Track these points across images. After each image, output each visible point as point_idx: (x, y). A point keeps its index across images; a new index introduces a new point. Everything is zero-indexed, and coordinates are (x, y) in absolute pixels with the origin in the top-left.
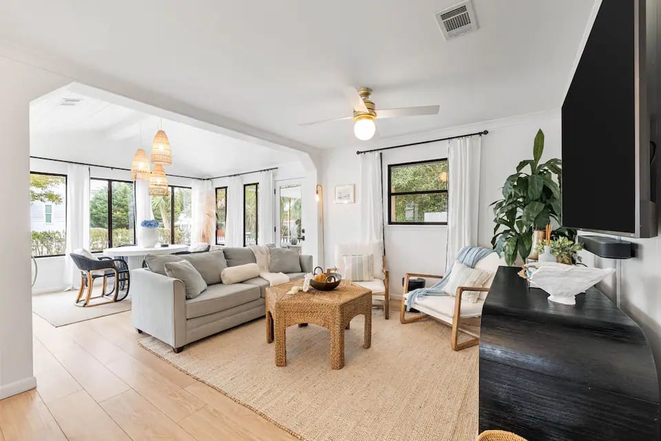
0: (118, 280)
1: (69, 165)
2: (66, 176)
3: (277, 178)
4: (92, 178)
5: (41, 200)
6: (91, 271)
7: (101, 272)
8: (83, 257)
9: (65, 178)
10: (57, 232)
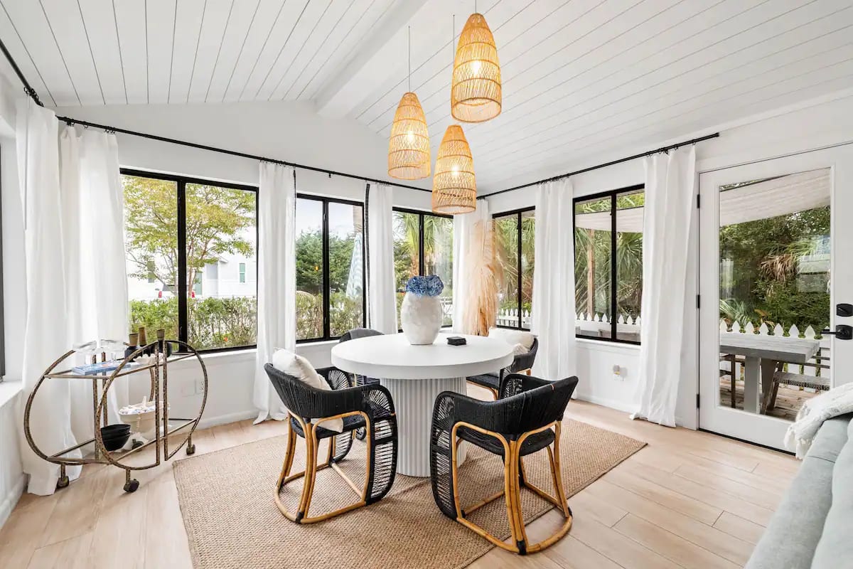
0: (374, 443)
1: (261, 164)
2: (256, 189)
3: (707, 164)
4: (299, 196)
5: (230, 252)
6: (313, 421)
7: (335, 424)
8: (296, 379)
9: (254, 193)
10: (244, 300)
